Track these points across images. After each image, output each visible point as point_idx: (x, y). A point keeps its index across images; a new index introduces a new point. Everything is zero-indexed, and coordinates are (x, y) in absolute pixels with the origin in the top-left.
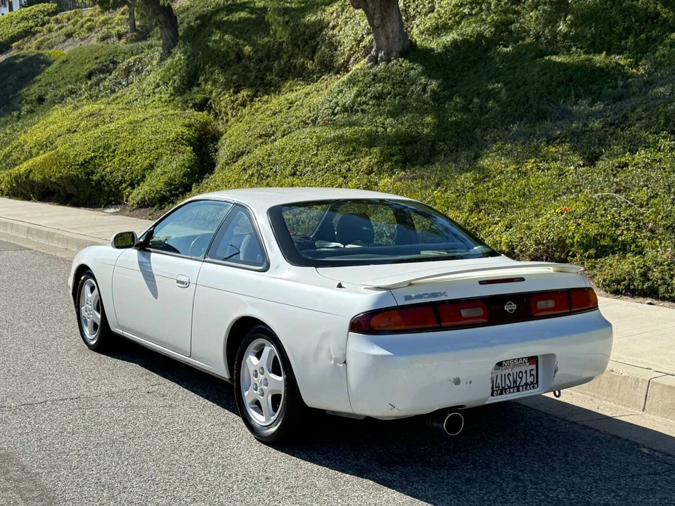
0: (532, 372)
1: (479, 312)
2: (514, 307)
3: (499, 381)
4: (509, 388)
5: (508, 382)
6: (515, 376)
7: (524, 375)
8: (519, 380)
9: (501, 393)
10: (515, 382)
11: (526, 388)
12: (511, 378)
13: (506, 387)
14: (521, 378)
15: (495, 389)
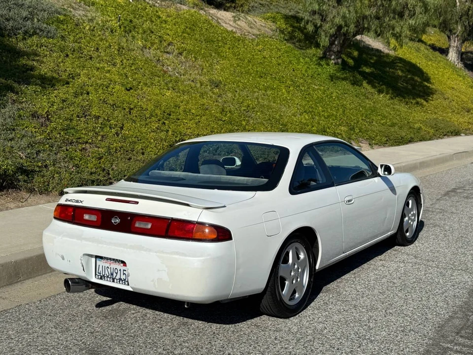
0: (125, 272)
1: (94, 218)
2: (118, 221)
3: (101, 269)
4: (108, 277)
5: (107, 272)
6: (112, 271)
7: (119, 272)
8: (115, 274)
9: (101, 278)
10: (112, 274)
11: (119, 282)
12: (109, 270)
13: (106, 276)
14: (117, 273)
15: (97, 274)
